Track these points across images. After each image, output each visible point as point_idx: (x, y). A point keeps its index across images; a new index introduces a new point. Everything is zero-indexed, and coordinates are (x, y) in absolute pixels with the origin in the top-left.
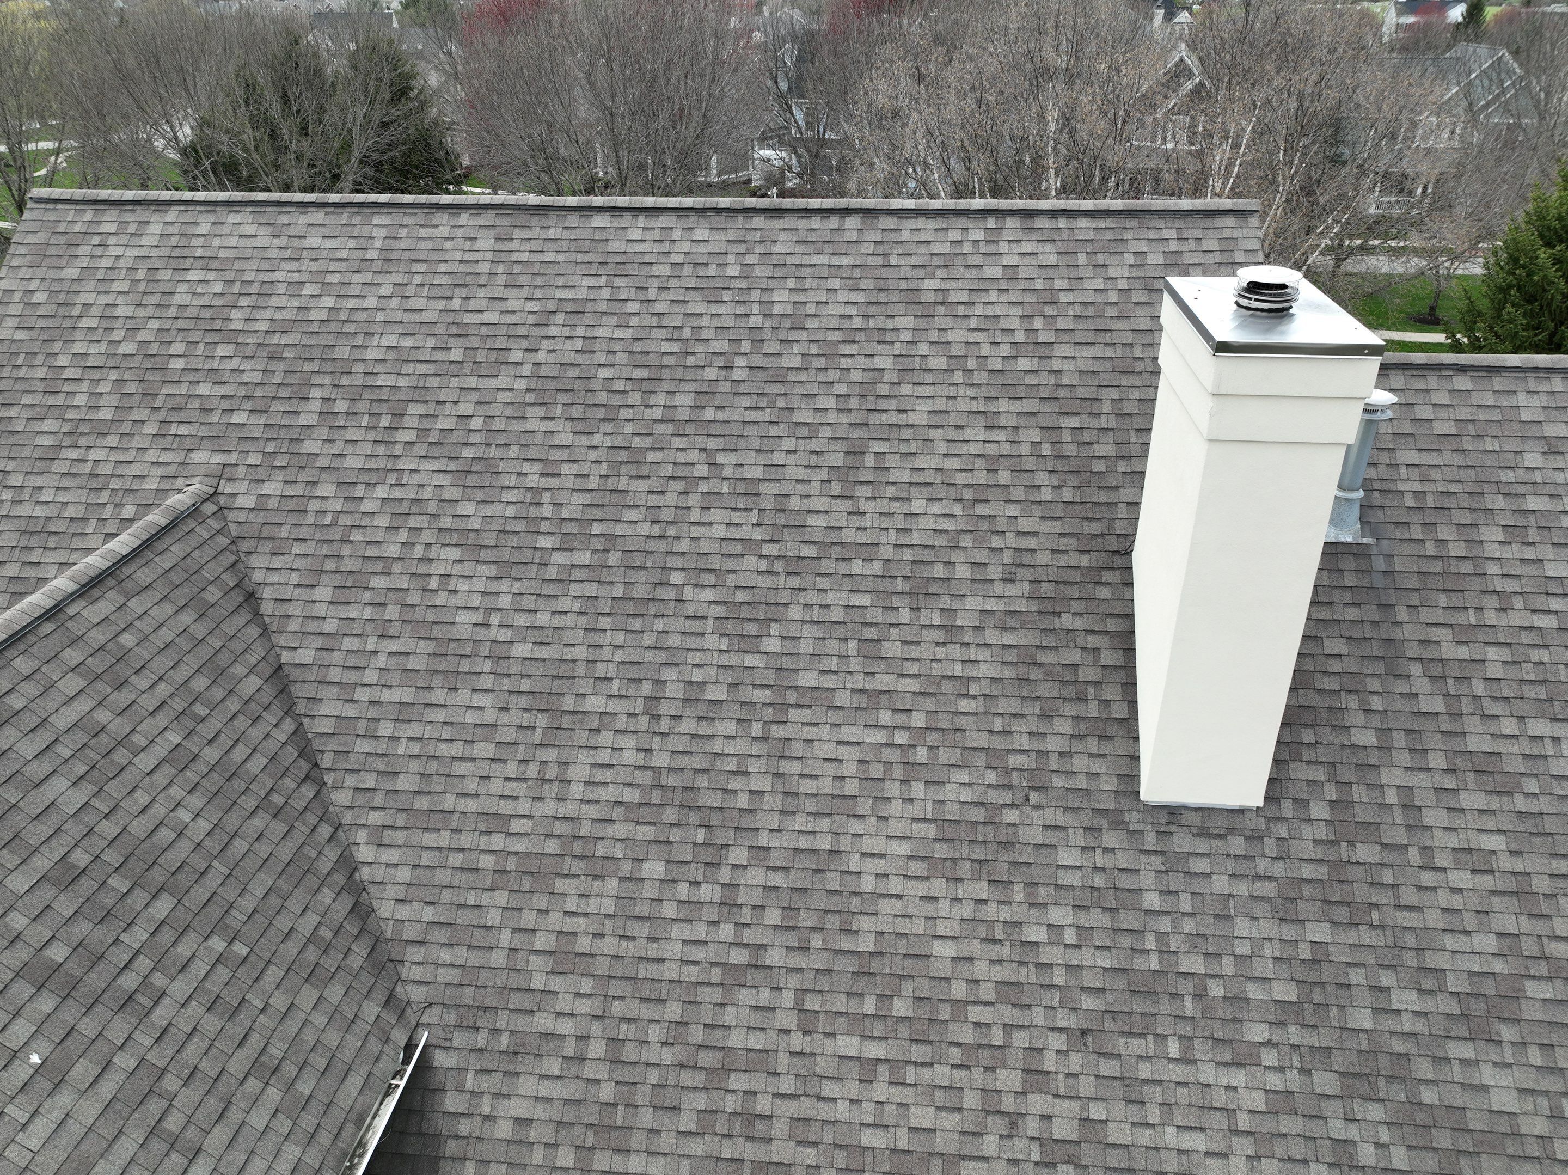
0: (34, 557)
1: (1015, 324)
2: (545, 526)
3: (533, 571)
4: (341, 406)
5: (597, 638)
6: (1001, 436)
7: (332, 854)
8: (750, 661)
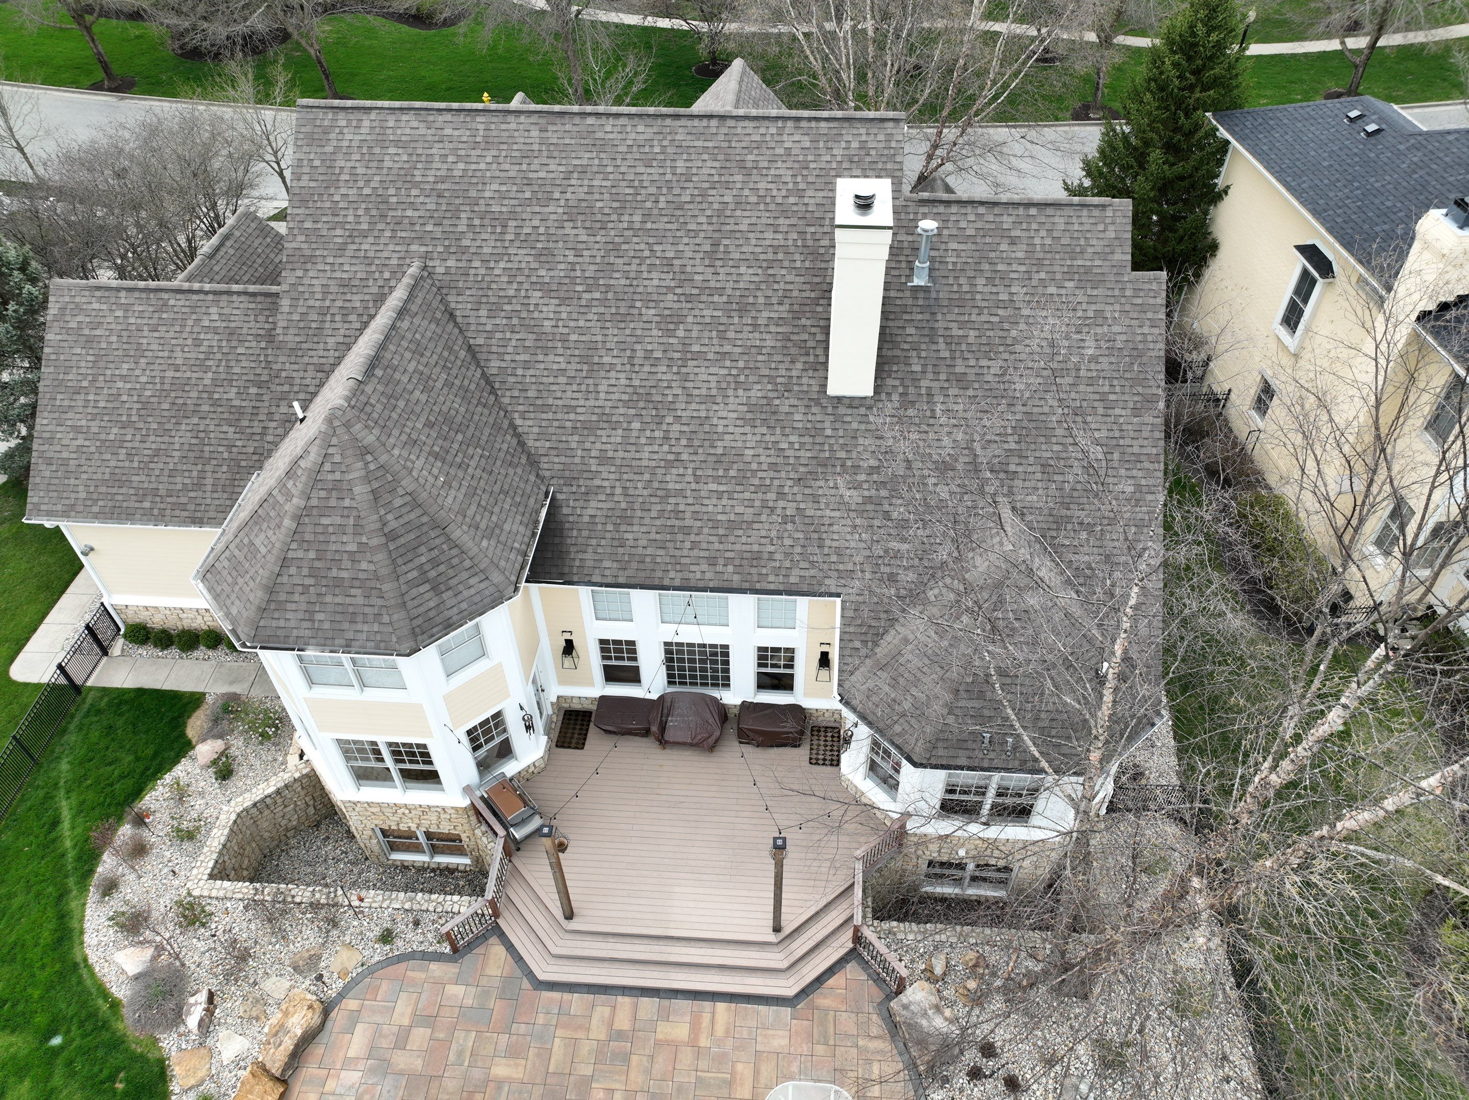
0: (348, 297)
1: (789, 179)
2: (578, 281)
3: (575, 302)
4: (477, 222)
5: (605, 332)
6: (780, 236)
7: (506, 422)
8: (671, 340)
